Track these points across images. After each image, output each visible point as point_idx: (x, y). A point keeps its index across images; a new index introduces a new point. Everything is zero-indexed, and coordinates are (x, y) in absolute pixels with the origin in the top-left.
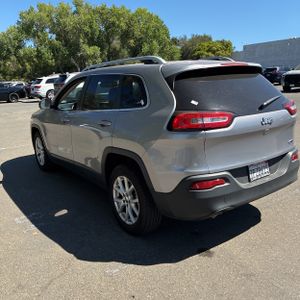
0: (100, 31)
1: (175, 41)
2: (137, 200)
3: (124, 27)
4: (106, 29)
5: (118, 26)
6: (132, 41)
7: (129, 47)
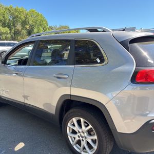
0: (9, 20)
1: (51, 28)
2: (95, 137)
3: (24, 19)
4: (13, 19)
5: (20, 18)
6: (28, 26)
7: (27, 29)
